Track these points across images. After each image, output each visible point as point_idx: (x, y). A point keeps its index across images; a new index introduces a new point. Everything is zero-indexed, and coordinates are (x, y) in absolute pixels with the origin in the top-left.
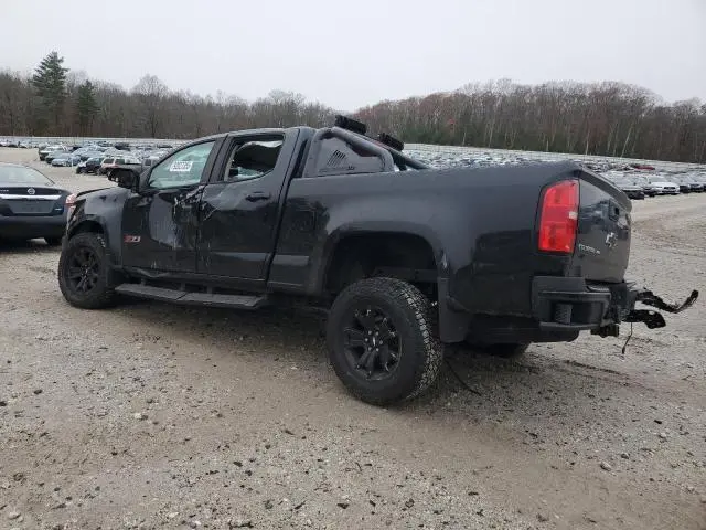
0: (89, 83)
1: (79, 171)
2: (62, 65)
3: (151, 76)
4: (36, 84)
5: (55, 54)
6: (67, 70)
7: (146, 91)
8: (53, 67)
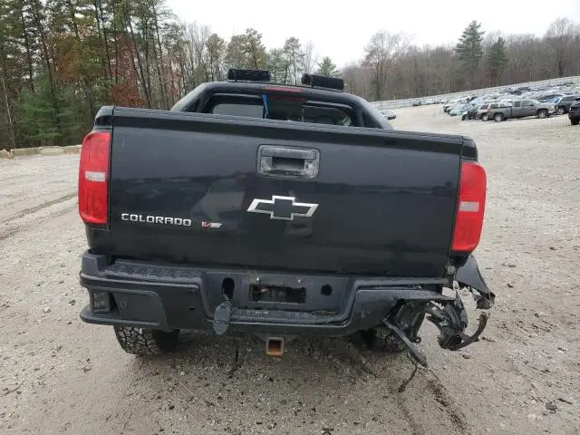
0: (500, 40)
1: (464, 118)
2: (479, 30)
3: (561, 19)
4: (458, 51)
5: (475, 22)
6: (483, 33)
7: (557, 34)
8: (472, 34)
